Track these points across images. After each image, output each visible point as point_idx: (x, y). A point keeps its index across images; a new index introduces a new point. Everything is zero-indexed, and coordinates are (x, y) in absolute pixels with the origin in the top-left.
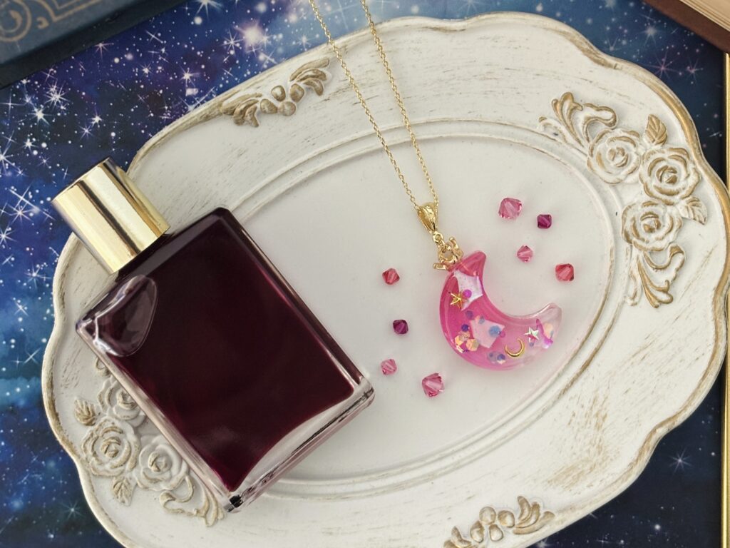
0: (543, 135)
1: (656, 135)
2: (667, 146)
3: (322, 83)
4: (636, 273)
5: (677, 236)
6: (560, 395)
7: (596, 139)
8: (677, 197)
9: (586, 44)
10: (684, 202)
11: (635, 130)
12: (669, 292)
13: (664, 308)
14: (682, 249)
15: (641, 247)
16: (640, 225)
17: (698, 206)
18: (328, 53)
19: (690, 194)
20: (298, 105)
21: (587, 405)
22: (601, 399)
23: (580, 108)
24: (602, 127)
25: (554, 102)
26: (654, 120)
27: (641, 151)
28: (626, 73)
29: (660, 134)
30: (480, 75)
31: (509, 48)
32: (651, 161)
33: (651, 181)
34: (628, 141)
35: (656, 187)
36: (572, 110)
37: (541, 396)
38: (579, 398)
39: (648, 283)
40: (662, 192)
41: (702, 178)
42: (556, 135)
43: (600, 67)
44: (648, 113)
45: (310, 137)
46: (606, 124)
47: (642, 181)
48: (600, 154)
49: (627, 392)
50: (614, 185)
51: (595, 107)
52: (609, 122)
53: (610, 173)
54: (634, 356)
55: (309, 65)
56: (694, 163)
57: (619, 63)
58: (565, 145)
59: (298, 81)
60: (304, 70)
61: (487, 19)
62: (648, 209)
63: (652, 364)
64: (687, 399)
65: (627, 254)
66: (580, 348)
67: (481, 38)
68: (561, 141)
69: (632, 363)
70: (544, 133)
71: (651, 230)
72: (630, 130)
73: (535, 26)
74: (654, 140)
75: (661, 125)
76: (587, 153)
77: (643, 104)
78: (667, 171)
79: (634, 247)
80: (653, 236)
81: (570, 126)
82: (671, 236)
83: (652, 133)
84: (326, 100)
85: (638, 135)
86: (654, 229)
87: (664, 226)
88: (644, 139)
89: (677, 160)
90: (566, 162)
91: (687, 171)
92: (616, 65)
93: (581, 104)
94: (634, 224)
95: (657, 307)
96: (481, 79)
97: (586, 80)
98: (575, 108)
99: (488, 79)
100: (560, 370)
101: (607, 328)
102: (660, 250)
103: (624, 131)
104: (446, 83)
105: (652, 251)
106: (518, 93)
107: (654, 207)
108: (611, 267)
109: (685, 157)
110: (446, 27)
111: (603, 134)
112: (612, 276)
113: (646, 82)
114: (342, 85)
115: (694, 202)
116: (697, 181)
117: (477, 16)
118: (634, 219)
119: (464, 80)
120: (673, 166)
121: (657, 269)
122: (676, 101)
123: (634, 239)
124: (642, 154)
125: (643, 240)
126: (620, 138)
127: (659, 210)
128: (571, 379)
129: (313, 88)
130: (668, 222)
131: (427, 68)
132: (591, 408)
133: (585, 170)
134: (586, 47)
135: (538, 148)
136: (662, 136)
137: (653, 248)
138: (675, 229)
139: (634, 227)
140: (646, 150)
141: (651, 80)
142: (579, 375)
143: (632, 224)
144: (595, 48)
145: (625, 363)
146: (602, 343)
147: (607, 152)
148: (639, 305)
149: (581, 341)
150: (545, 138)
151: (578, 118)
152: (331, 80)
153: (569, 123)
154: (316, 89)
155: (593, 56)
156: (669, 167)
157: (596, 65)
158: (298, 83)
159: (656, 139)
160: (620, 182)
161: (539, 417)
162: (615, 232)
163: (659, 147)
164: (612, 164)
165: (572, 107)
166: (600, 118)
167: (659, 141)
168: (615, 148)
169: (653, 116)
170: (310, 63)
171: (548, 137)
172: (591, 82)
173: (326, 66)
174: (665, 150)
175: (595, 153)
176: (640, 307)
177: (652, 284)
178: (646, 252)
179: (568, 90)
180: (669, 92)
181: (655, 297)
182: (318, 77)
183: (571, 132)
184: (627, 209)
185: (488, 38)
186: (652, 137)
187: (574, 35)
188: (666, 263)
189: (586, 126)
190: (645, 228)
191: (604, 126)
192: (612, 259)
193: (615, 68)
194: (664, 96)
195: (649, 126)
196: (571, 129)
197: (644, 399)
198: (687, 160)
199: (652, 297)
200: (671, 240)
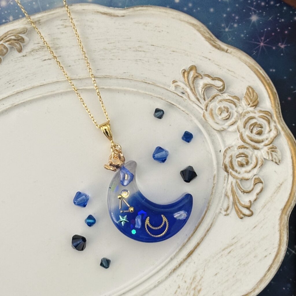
0: (174, 93)
1: (251, 101)
2: (258, 108)
3: (22, 44)
4: (230, 193)
5: (260, 171)
6: (171, 272)
7: (210, 99)
8: (262, 144)
9: (209, 34)
10: (266, 148)
11: (237, 96)
12: (251, 209)
13: (247, 219)
14: (263, 181)
15: (235, 176)
16: (235, 161)
17: (275, 152)
18: (27, 24)
19: (271, 143)
20: (3, 59)
21: (189, 281)
22: (198, 278)
23: (201, 78)
24: (215, 92)
25: (183, 71)
26: (250, 90)
27: (240, 110)
28: (234, 56)
29: (254, 99)
30: (134, 48)
31: (155, 31)
32: (246, 118)
33: (245, 132)
34: (231, 103)
35: (248, 136)
36: (195, 78)
37: (158, 272)
38: (183, 276)
39: (237, 201)
40: (252, 140)
41: (280, 133)
42: (183, 93)
43: (216, 50)
44: (247, 85)
45: (11, 81)
46: (218, 90)
47: (239, 131)
48: (212, 110)
49: (216, 274)
50: (220, 131)
51: (211, 77)
52: (220, 88)
53: (218, 124)
54: (223, 250)
55: (13, 32)
56: (275, 122)
57: (229, 49)
58: (189, 101)
59: (4, 42)
60: (8, 34)
61: (140, 10)
62: (241, 151)
63: (235, 257)
64: (256, 284)
65: (225, 180)
66: (187, 241)
67: (136, 23)
68: (186, 99)
69: (222, 255)
70: (175, 92)
71: (242, 165)
72: (233, 96)
73: (174, 18)
74: (249, 104)
75: (255, 94)
76: (203, 108)
77: (244, 78)
78: (256, 126)
79: (230, 176)
80: (243, 169)
81: (193, 89)
82: (255, 171)
83: (248, 99)
84: (24, 56)
85: (238, 99)
86: (244, 164)
87: (251, 163)
88: (243, 102)
89: (264, 119)
90: (188, 113)
91: (270, 127)
92: (227, 50)
93: (202, 74)
94: (231, 160)
95: (241, 218)
96: (134, 51)
97: (206, 58)
98: (197, 77)
99: (139, 51)
100: (172, 255)
101: (207, 229)
102: (247, 180)
103: (229, 96)
104: (110, 51)
105: (242, 180)
106: (159, 63)
107: (245, 150)
108: (213, 187)
109: (269, 117)
110: (111, 13)
111: (215, 96)
112: (213, 194)
113: (247, 64)
114: (36, 47)
115: (273, 149)
116: (276, 135)
117: (134, 7)
118: (231, 156)
119: (122, 50)
120: (261, 123)
121: (244, 192)
122: (266, 79)
123: (230, 170)
124: (241, 112)
125: (236, 171)
126: (226, 100)
127: (249, 152)
128: (179, 262)
129: (14, 47)
130: (254, 161)
131: (96, 40)
132: (191, 283)
133: (202, 119)
134: (208, 35)
135: (170, 101)
136: (255, 102)
137: (243, 177)
138: (258, 166)
139: (231, 162)
140: (244, 110)
141: (251, 62)
142: (185, 260)
143: (230, 160)
144: (214, 37)
145: (217, 254)
146: (202, 239)
147: (217, 109)
148: (230, 215)
149: (188, 237)
150: (176, 95)
151: (199, 84)
152: (28, 43)
153: (192, 86)
154: (16, 49)
155: (212, 42)
156: (258, 123)
157: (214, 49)
158: (4, 44)
159: (251, 103)
160: (224, 130)
161: (155, 287)
162: (218, 164)
163: (252, 109)
164: (220, 117)
165: (195, 76)
166: (214, 85)
167: (253, 105)
168: (222, 106)
169: (250, 87)
170: (13, 30)
171: (177, 94)
172: (209, 60)
173: (24, 33)
174: (256, 111)
175: (209, 109)
176: (230, 217)
177: (239, 202)
178: (237, 180)
179: (193, 64)
180: (262, 72)
181: (241, 212)
182: (18, 40)
183: (193, 93)
184: (227, 149)
185: (141, 23)
186: (248, 102)
187: (200, 27)
188: (250, 189)
189: (203, 90)
190: (238, 164)
191: (216, 91)
192: (215, 182)
193: (227, 52)
194: (259, 74)
195: (247, 94)
196: (194, 91)
197: (227, 280)
198: (270, 119)
199: (238, 211)
200: (255, 173)
